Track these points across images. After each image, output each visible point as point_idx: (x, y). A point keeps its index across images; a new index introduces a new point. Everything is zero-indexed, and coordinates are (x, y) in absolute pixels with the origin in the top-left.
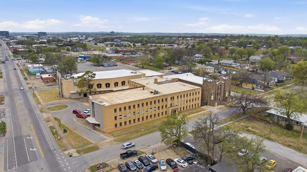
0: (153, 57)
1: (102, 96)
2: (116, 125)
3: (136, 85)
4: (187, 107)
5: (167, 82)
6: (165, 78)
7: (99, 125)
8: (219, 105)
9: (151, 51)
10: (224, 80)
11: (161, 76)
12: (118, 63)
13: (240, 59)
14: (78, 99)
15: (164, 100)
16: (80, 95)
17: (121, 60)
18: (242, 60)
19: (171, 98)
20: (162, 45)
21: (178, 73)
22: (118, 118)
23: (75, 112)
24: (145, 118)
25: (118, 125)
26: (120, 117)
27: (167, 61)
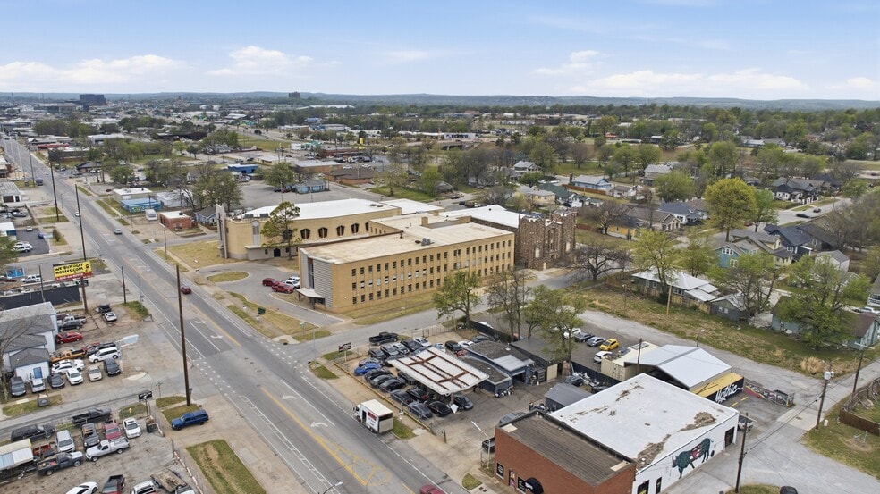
0: (415, 169)
1: (323, 250)
2: (355, 300)
3: (385, 229)
4: (486, 270)
5: (448, 223)
6: (443, 217)
7: (322, 301)
8: (550, 268)
9: (409, 152)
10: (562, 219)
11: (436, 213)
12: (331, 185)
13: (624, 174)
14: (264, 261)
15: (442, 256)
16: (266, 253)
17: (337, 176)
18: (627, 176)
19: (455, 252)
20: (436, 134)
21: (473, 207)
22: (359, 285)
23: (267, 283)
24: (406, 289)
25: (359, 300)
26: (362, 285)
27: (448, 178)
